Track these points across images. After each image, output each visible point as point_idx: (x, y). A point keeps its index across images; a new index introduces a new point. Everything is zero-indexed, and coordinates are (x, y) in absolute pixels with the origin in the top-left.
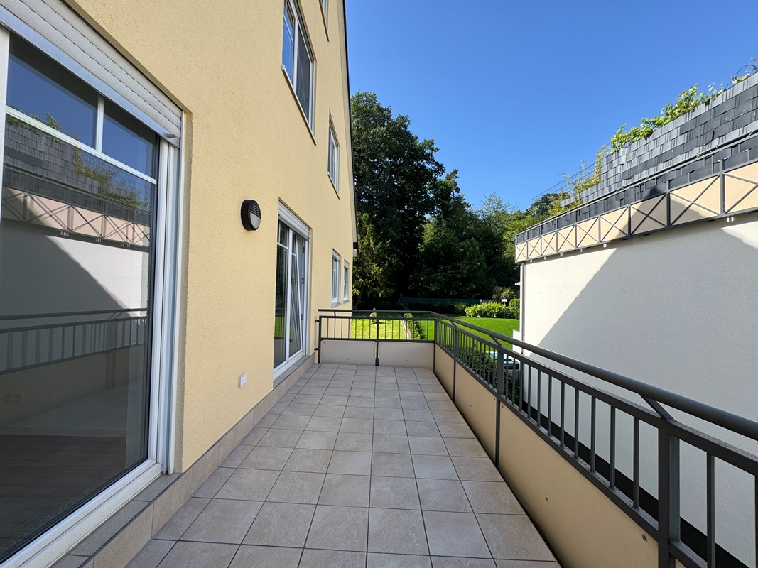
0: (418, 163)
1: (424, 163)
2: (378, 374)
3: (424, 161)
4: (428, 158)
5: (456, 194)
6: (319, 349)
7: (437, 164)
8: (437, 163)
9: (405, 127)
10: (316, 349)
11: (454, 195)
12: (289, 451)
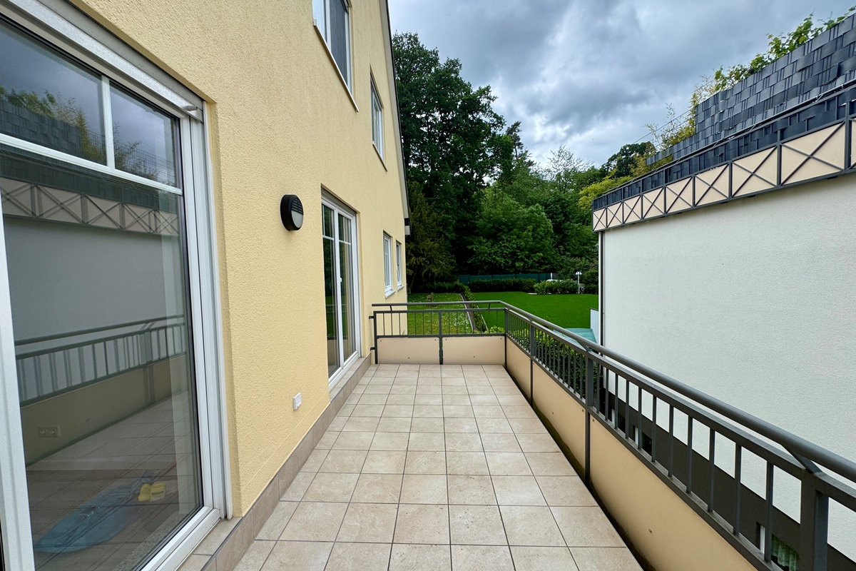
0: (473, 117)
1: (481, 116)
2: (444, 375)
3: (481, 113)
4: (484, 109)
5: (519, 151)
6: (375, 348)
7: (495, 116)
8: (495, 114)
9: (456, 72)
10: (372, 349)
11: (517, 152)
12: (355, 477)
